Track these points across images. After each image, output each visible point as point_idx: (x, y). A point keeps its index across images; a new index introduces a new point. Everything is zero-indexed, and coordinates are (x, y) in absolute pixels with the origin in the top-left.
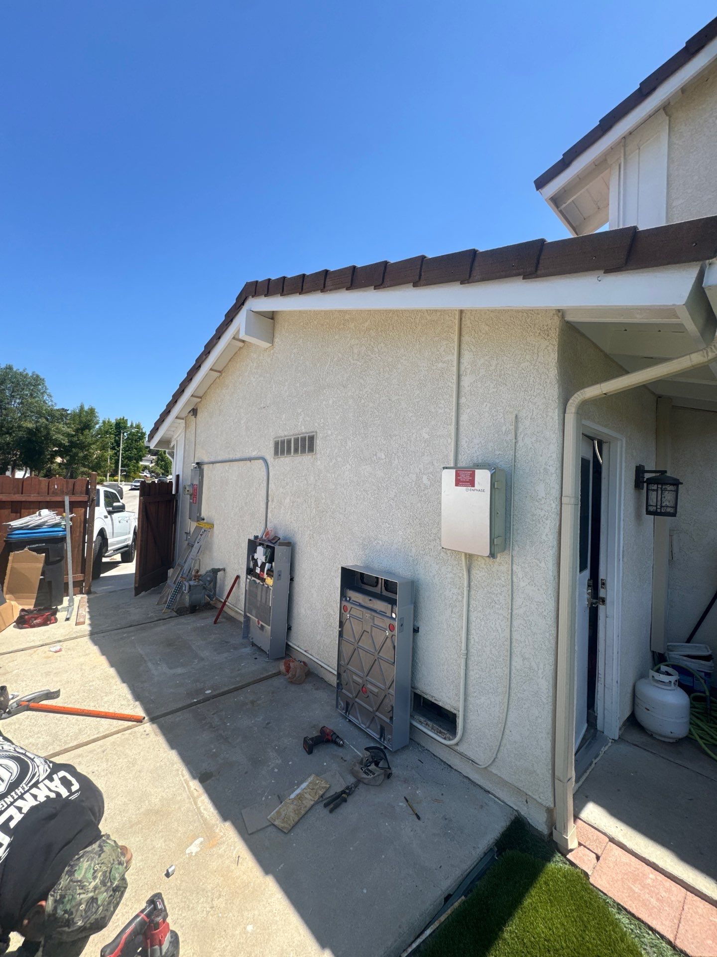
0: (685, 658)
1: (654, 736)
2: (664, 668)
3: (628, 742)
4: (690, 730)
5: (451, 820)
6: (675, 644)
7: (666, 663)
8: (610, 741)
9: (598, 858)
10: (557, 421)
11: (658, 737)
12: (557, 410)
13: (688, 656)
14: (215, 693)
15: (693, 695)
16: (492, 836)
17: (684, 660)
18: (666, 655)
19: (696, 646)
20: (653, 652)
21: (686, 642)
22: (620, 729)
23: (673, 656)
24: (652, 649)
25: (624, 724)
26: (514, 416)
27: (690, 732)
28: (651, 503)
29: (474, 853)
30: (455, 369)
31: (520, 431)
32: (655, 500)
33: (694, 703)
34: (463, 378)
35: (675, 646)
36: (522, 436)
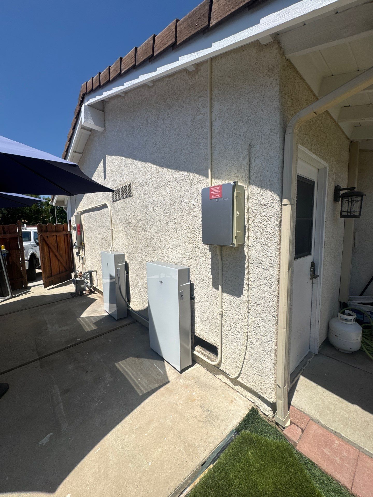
0: (359, 304)
1: (340, 350)
2: (347, 311)
3: (324, 355)
4: (361, 346)
5: (211, 411)
6: (353, 297)
7: (347, 308)
8: (313, 355)
9: (303, 431)
10: (279, 142)
11: (342, 351)
12: (279, 133)
13: (361, 303)
14: (82, 340)
15: (363, 325)
16: (237, 421)
17: (358, 306)
18: (348, 303)
19: (366, 297)
20: (340, 302)
21: (360, 295)
22: (319, 347)
23: (352, 303)
24: (340, 301)
25: (322, 345)
26: (248, 145)
27: (361, 347)
28: (343, 210)
29: (224, 433)
30: (208, 118)
31: (253, 155)
32: (347, 208)
33: (364, 330)
34: (214, 123)
35: (353, 298)
36: (254, 158)
